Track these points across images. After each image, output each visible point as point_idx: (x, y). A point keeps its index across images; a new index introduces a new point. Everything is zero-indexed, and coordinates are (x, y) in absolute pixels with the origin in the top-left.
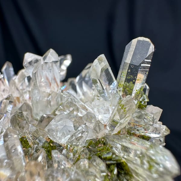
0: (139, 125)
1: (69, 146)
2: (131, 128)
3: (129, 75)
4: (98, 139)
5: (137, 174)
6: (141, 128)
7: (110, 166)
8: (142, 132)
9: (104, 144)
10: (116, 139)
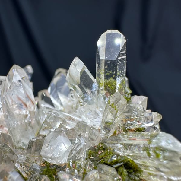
0: (131, 120)
1: (71, 163)
2: (124, 124)
3: (107, 72)
4: (95, 146)
5: (147, 167)
6: (133, 122)
7: (119, 169)
8: (136, 125)
9: (104, 149)
10: (114, 140)
